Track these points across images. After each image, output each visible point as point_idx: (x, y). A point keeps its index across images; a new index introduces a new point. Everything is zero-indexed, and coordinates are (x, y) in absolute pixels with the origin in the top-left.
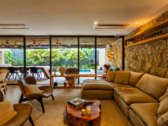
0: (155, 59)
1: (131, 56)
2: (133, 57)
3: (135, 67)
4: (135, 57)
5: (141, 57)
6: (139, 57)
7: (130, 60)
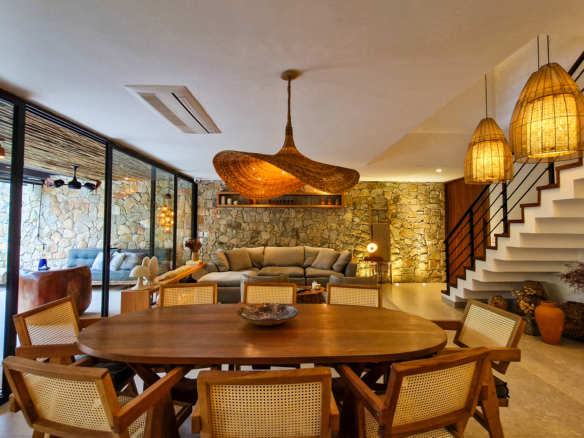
0: (276, 228)
1: (224, 222)
2: (229, 225)
3: (234, 241)
4: (233, 224)
5: (251, 225)
6: (244, 225)
7: (218, 229)
